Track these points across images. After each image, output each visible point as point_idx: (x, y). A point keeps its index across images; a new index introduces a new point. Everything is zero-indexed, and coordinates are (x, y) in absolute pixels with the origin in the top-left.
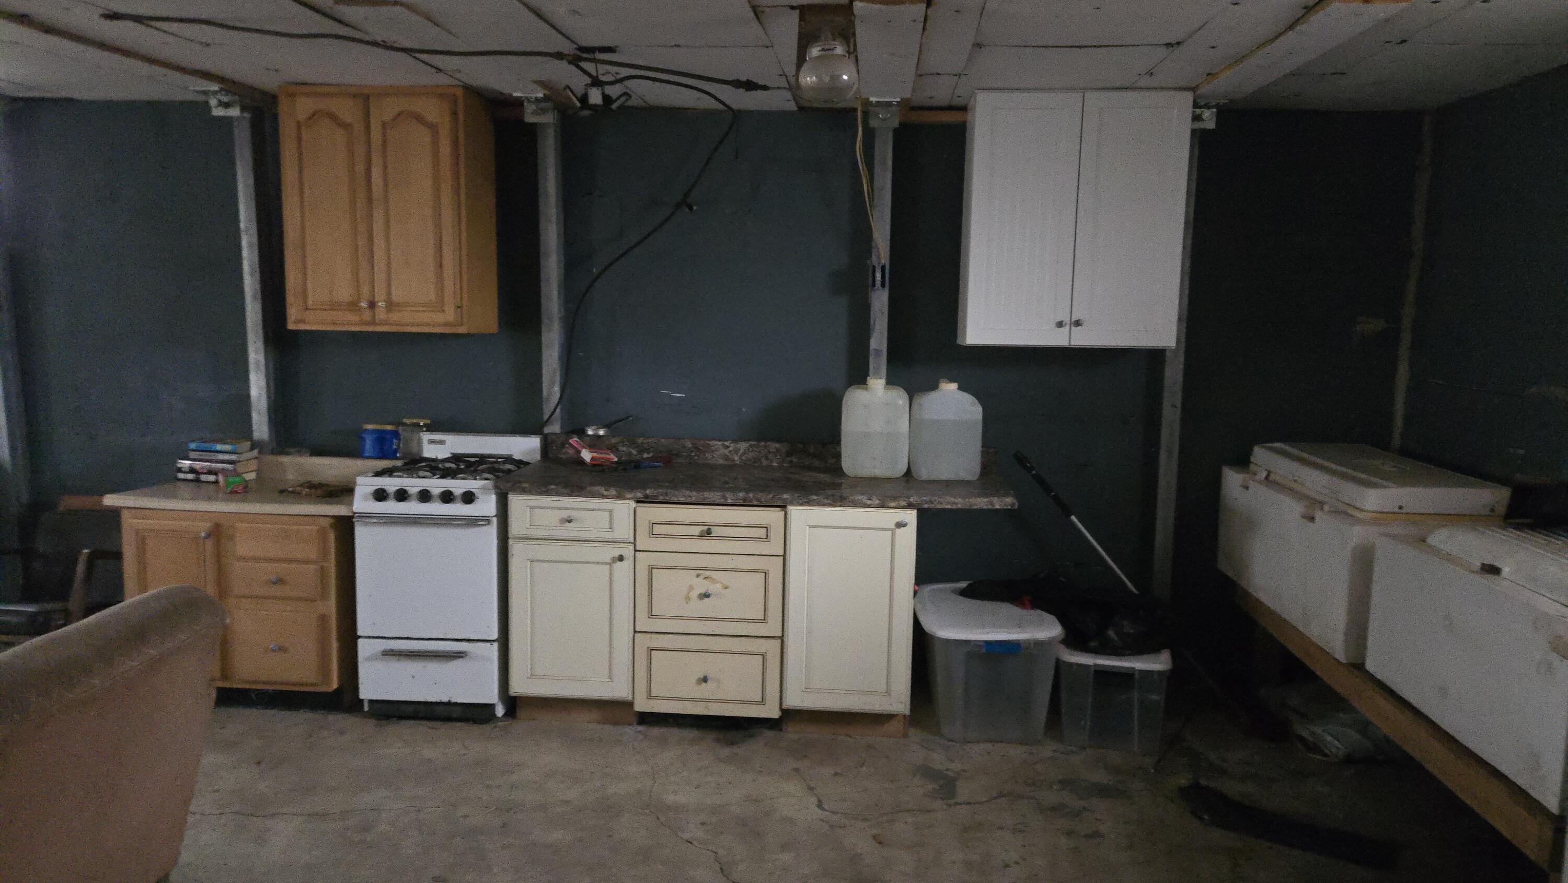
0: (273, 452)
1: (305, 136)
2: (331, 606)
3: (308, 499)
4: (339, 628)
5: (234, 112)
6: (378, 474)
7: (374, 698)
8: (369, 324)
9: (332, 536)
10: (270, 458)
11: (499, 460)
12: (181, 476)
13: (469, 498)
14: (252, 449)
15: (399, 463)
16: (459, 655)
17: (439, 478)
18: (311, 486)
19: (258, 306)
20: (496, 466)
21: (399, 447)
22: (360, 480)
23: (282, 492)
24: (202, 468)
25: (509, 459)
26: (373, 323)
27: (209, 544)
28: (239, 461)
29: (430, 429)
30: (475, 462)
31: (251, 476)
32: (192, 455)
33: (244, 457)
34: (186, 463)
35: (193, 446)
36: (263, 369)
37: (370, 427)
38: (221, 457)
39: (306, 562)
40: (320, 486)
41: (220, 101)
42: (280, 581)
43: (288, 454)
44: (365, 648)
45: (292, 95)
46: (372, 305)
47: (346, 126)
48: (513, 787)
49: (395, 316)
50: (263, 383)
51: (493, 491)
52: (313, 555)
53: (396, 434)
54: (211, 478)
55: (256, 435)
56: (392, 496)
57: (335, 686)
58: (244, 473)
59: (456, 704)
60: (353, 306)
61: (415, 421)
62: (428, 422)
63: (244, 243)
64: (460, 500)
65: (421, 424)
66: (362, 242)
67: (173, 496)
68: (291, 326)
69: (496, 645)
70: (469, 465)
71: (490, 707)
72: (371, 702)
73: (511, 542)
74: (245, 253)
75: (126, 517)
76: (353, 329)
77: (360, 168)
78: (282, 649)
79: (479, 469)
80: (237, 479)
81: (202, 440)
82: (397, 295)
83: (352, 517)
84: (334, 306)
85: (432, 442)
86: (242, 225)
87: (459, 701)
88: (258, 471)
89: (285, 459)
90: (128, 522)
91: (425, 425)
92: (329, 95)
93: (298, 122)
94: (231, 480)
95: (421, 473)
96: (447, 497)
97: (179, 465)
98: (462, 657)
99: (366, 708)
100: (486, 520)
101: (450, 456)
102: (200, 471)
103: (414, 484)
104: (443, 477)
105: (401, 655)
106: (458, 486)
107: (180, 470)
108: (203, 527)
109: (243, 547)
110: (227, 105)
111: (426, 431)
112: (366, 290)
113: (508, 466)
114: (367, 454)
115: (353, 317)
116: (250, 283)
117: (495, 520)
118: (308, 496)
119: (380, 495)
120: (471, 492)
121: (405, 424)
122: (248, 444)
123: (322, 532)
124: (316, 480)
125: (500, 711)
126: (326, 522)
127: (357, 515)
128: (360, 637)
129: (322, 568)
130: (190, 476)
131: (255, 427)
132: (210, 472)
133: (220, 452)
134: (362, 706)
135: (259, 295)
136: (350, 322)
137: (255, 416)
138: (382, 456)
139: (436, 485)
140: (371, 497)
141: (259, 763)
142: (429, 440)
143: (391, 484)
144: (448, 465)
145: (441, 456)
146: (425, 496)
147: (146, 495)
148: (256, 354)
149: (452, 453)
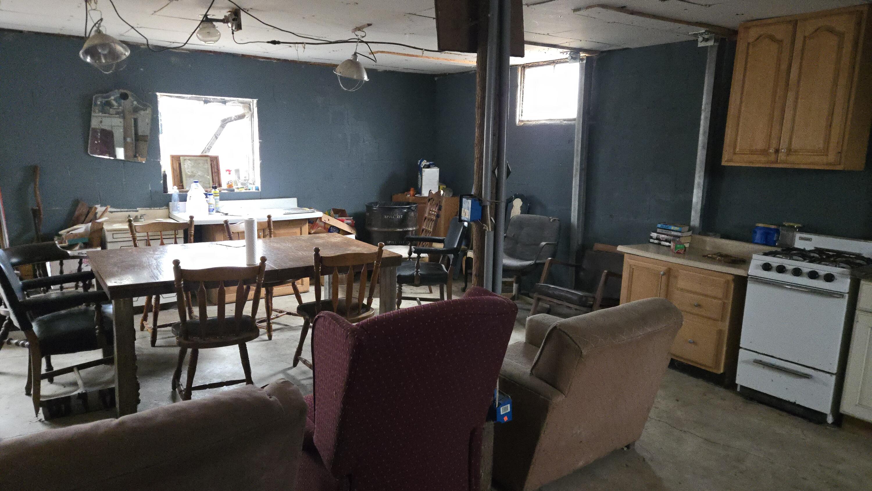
0: (700, 234)
1: (751, 51)
2: (725, 326)
3: (720, 262)
4: (729, 339)
5: (711, 43)
6: (766, 254)
7: (743, 385)
8: (772, 163)
9: (732, 286)
10: (698, 237)
11: (851, 256)
12: (651, 240)
13: (829, 278)
14: (689, 231)
15: (779, 250)
16: (806, 376)
17: (808, 262)
18: (721, 255)
19: (705, 152)
20: (851, 260)
21: (778, 240)
22: (754, 256)
23: (704, 256)
24: (663, 238)
25: (859, 256)
26: (776, 162)
27: (664, 278)
28: (682, 237)
29: (802, 230)
30: (833, 255)
31: (687, 245)
32: (658, 230)
33: (685, 234)
34: (654, 235)
35: (659, 226)
36: (702, 187)
37: (760, 225)
38: (673, 233)
39: (715, 298)
40: (726, 256)
41: (704, 38)
42: (699, 306)
43: (708, 235)
44: (742, 355)
45: (747, 28)
46: (777, 151)
47: (780, 42)
48: (839, 472)
49: (792, 158)
50: (700, 195)
51: (849, 276)
52: (720, 295)
53: (777, 231)
54: (667, 244)
55: (692, 223)
56: (774, 269)
57: (722, 371)
58: (685, 243)
59: (799, 406)
60: (764, 152)
61: (791, 224)
62: (800, 225)
63: (702, 117)
64: (823, 278)
65: (796, 227)
66: (777, 113)
67: (647, 250)
68: (724, 163)
69: (834, 378)
70: (829, 256)
71: (824, 415)
72: (741, 386)
73: (857, 312)
74: (702, 122)
75: (626, 258)
76: (762, 165)
77: (784, 67)
78: (694, 343)
79: (837, 260)
80: (682, 246)
81: (665, 223)
82: (795, 145)
83: (747, 277)
84: (752, 152)
85: (801, 239)
86: (703, 107)
87: (802, 404)
88: (690, 243)
89: (708, 239)
90: (627, 259)
91: (798, 227)
92: (769, 24)
93: (749, 44)
94: (678, 246)
95: (795, 257)
96: (813, 275)
97: (651, 235)
98: (808, 378)
99: (738, 389)
100: (841, 295)
101: (813, 249)
102: (662, 239)
103: (790, 264)
104: (811, 262)
105: (765, 365)
106: (823, 269)
107: (651, 238)
108: (662, 269)
109: (681, 283)
110: (706, 40)
111: (799, 231)
112: (774, 143)
113: (858, 261)
114: (756, 241)
115: (763, 159)
116: (702, 139)
117: (847, 295)
118: (720, 261)
119: (767, 267)
120: (831, 274)
121: (784, 226)
122: (687, 228)
123: (727, 282)
124: (724, 252)
125: (830, 420)
126: (730, 278)
127: (749, 277)
128: (741, 348)
129: (724, 303)
130: (656, 241)
131: (692, 219)
132: (666, 241)
133: (673, 230)
134: (736, 388)
135: (706, 147)
136: (760, 162)
137: (693, 213)
138: (766, 244)
139: (806, 267)
140: (761, 268)
141: (678, 401)
142: (800, 237)
143: (775, 261)
144: (812, 255)
145: (808, 248)
146: (797, 272)
147: (637, 248)
148: (699, 179)
149: (815, 247)
